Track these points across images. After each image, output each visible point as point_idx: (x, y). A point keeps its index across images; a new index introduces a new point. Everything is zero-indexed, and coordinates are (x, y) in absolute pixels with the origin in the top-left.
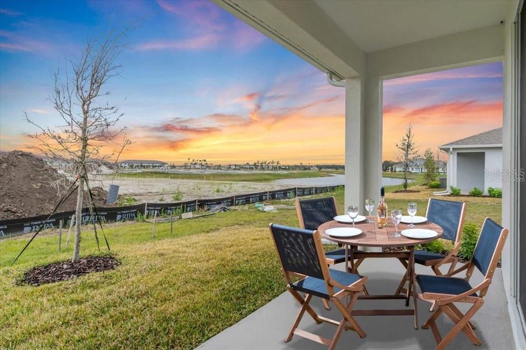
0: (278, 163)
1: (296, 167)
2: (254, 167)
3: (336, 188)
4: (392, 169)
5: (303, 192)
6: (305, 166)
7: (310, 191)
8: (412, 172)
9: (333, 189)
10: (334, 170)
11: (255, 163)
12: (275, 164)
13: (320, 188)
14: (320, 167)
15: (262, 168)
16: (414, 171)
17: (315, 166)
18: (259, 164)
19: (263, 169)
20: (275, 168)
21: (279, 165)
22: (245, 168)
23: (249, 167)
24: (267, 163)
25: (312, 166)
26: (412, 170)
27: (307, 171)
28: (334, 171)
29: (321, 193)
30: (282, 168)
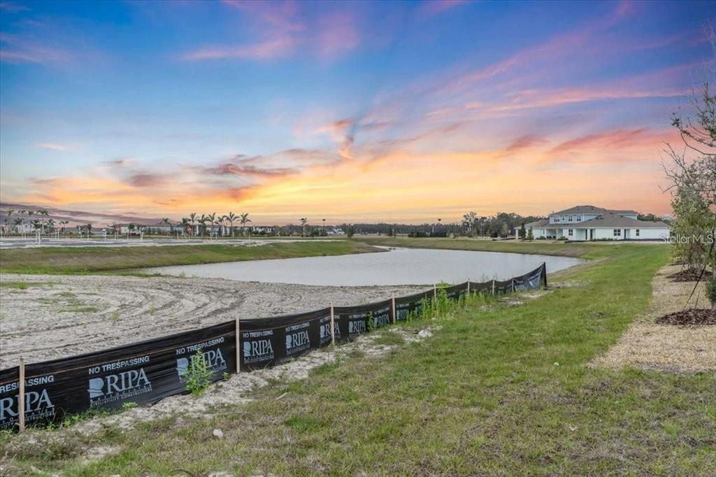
0: (244, 219)
1: (290, 230)
2: (182, 229)
3: (423, 301)
4: (522, 233)
5: (278, 341)
6: (313, 228)
7: (314, 331)
8: (570, 238)
9: (412, 308)
10: (383, 236)
11: (185, 220)
12: (237, 223)
13: (359, 309)
14: (350, 230)
15: (204, 233)
16: (574, 237)
17: (337, 227)
18: (196, 223)
19: (207, 234)
20: (236, 232)
21: (248, 224)
22: (160, 233)
23: (168, 229)
24: (216, 219)
25: (330, 228)
26: (571, 234)
27: (317, 240)
28: (385, 240)
29: (366, 330)
30: (256, 233)
